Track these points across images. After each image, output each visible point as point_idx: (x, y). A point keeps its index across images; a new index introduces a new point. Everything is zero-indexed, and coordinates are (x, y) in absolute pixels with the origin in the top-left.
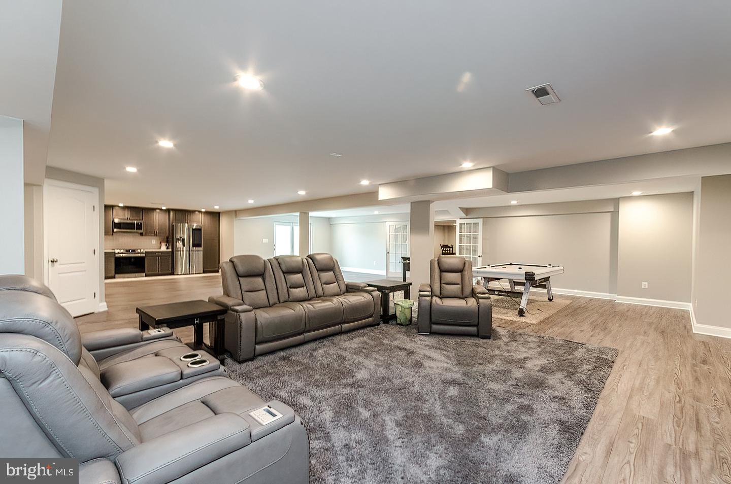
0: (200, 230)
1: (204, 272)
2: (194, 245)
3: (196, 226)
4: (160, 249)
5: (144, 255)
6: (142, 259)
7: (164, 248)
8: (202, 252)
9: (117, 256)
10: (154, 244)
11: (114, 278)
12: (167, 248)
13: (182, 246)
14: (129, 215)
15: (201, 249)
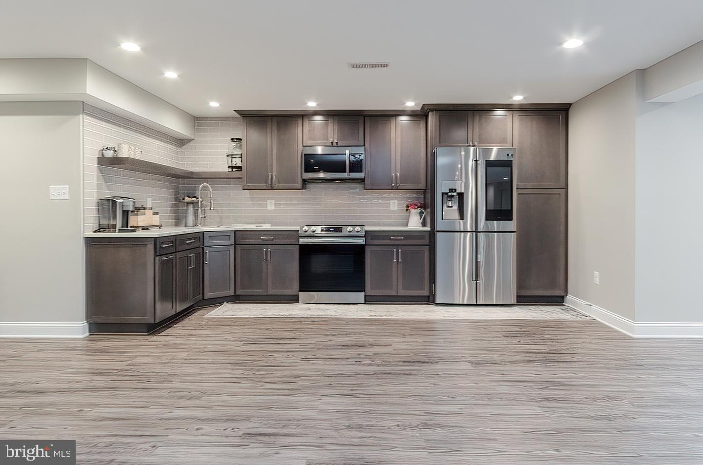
0: (508, 164)
1: (523, 300)
2: (491, 215)
3: (499, 151)
4: (407, 225)
5: (361, 241)
6: (359, 251)
7: (415, 223)
8: (514, 235)
9: (302, 241)
10: (393, 211)
11: (295, 299)
12: (424, 224)
13: (456, 216)
14: (336, 136)
15: (512, 225)
